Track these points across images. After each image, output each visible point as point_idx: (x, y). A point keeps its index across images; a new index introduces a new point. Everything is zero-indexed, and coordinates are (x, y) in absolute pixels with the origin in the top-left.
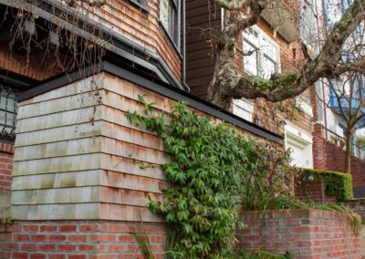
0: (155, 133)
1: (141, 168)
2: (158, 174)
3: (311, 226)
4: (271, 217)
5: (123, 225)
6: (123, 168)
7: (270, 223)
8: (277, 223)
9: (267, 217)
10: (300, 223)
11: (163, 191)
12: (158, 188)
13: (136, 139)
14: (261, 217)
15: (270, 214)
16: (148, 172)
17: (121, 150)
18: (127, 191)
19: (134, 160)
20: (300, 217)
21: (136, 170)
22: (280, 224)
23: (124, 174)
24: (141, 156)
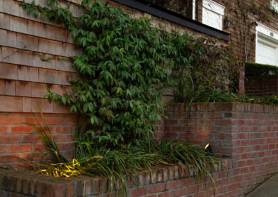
0: (63, 25)
1: (43, 60)
2: (66, 66)
3: (233, 120)
4: (197, 110)
5: (17, 116)
6: (17, 59)
7: (195, 115)
8: (202, 115)
9: (192, 109)
10: (223, 116)
11: (72, 83)
12: (65, 80)
13: (37, 31)
14: (187, 109)
15: (195, 106)
16: (54, 65)
17: (15, 42)
18: (23, 83)
19: (34, 52)
20: (224, 110)
21: (36, 62)
22: (204, 116)
23: (20, 66)
24: (43, 48)
